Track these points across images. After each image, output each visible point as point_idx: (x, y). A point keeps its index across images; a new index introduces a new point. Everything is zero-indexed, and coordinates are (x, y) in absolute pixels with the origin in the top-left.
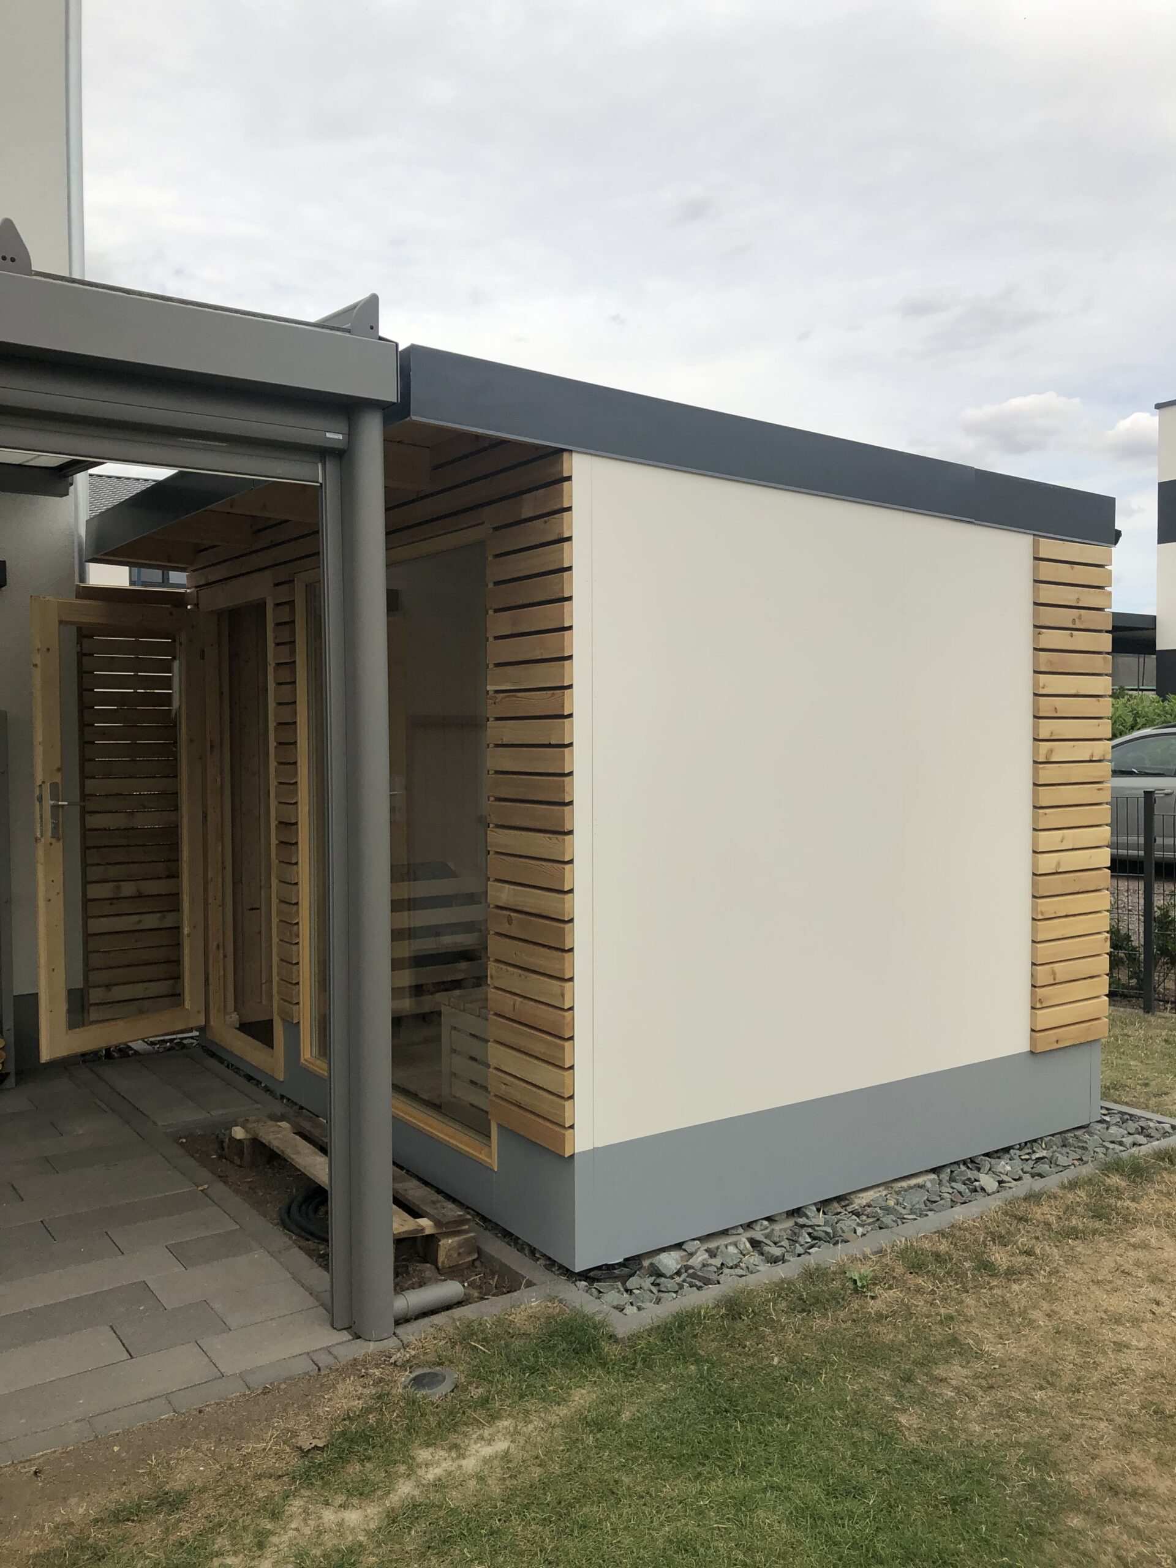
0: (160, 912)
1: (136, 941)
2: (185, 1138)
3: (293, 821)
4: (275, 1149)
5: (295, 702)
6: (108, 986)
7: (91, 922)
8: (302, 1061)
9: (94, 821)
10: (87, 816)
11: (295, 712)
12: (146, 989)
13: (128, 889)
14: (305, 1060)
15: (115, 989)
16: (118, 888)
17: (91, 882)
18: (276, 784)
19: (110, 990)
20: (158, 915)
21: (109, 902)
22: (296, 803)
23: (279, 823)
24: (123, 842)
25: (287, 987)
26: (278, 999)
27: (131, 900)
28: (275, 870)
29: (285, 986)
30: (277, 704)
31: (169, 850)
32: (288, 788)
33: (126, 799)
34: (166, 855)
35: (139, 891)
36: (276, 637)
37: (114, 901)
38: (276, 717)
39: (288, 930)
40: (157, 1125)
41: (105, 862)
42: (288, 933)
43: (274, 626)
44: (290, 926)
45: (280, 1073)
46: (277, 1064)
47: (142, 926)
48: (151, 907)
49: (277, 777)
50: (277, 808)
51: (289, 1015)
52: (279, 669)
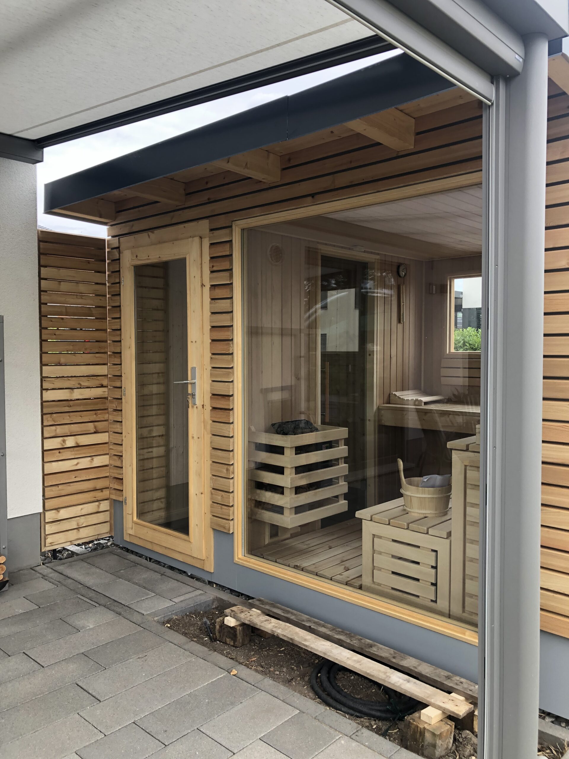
0: (90, 456)
1: (75, 477)
2: (169, 623)
3: (231, 394)
4: (281, 637)
5: (232, 312)
6: (57, 509)
7: (46, 465)
8: (236, 559)
9: (49, 396)
10: (44, 392)
11: (232, 319)
12: (82, 509)
13: (70, 442)
14: (239, 558)
15: (62, 511)
16: (64, 441)
17: (46, 438)
18: (211, 368)
19: (59, 512)
20: (90, 458)
21: (58, 451)
22: (232, 381)
23: (213, 395)
24: (67, 409)
25: (221, 508)
26: (210, 516)
27: (72, 449)
28: (209, 427)
29: (220, 507)
30: (213, 313)
31: (96, 414)
32: (222, 371)
33: (69, 380)
34: (94, 418)
35: (77, 443)
36: (213, 266)
37: (61, 451)
38: (210, 322)
39: (224, 469)
40: (143, 615)
41: (56, 424)
42: (225, 471)
43: (210, 259)
44: (226, 466)
45: (210, 567)
46: (208, 561)
47: (79, 467)
48: (84, 453)
49: (211, 363)
50: (211, 385)
51: (224, 528)
52: (215, 289)
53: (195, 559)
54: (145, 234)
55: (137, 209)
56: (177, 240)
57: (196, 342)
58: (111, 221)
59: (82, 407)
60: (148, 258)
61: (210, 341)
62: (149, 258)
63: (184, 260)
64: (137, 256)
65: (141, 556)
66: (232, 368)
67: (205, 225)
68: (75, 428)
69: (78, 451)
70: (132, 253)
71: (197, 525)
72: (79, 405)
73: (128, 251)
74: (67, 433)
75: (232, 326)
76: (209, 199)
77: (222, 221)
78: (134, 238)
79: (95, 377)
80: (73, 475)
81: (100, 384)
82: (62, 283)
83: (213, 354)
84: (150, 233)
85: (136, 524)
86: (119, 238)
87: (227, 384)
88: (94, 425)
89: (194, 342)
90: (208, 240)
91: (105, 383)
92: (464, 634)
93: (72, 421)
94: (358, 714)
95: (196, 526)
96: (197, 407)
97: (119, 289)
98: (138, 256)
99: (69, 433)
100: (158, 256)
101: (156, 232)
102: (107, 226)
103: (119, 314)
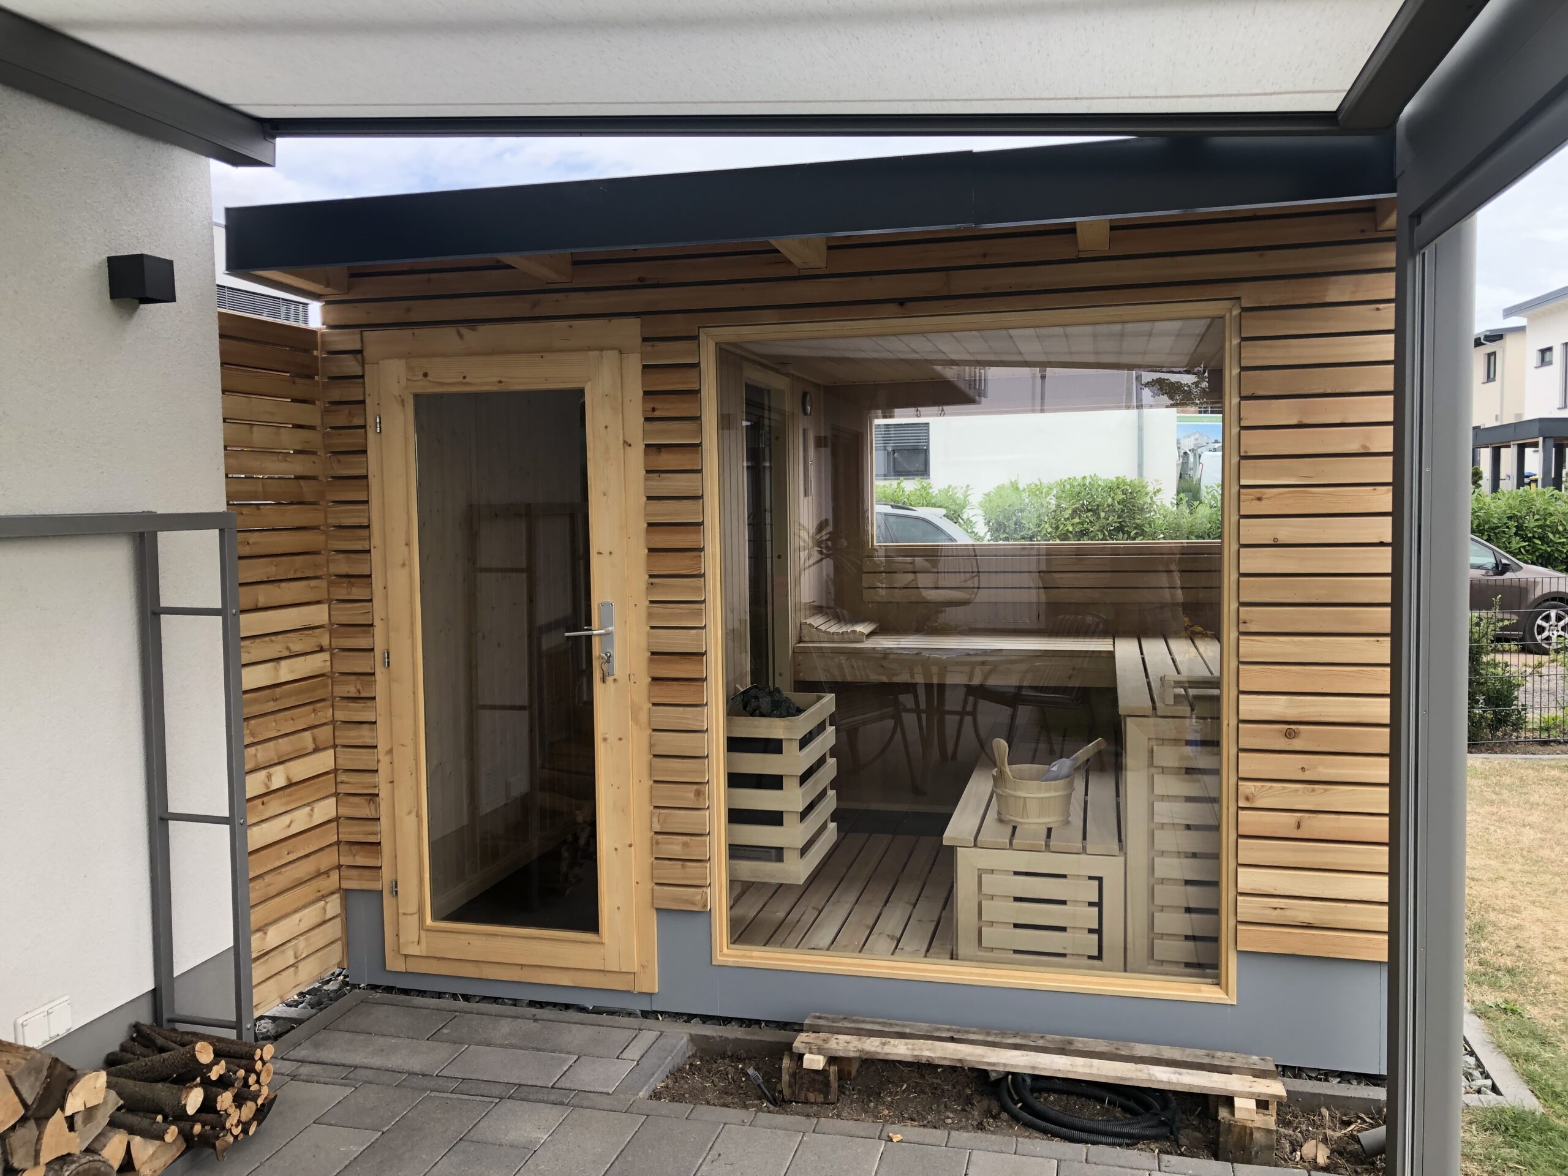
0: (307, 804)
1: (288, 854)
3: (698, 651)
5: (699, 497)
6: (263, 929)
8: (720, 958)
11: (700, 511)
12: (300, 921)
13: (278, 781)
15: (271, 931)
16: (269, 777)
18: (647, 603)
19: (266, 934)
20: (309, 808)
21: (259, 801)
22: (705, 627)
23: (653, 653)
24: (272, 706)
25: (683, 867)
26: (650, 885)
27: (281, 792)
28: (643, 717)
29: (680, 866)
30: (649, 498)
31: (314, 710)
32: (681, 608)
33: (272, 641)
34: (312, 719)
35: (288, 779)
36: (654, 410)
37: (265, 799)
38: (647, 515)
39: (691, 792)
40: (608, 1094)
41: (255, 740)
42: (692, 795)
43: (644, 395)
44: (695, 787)
45: (650, 983)
46: (645, 973)
47: (294, 830)
48: (300, 799)
49: (648, 593)
50: (649, 635)
51: (693, 903)
52: (660, 452)
53: (607, 974)
54: (450, 332)
55: (425, 276)
56: (551, 350)
57: (611, 553)
58: (336, 292)
59: (294, 698)
60: (461, 380)
61: (647, 551)
62: (468, 380)
63: (581, 392)
64: (425, 375)
65: (440, 995)
66: (704, 601)
67: (631, 329)
68: (285, 746)
69: (290, 795)
70: (410, 368)
71: (618, 908)
72: (289, 695)
73: (396, 361)
74: (272, 760)
75: (702, 523)
76: (640, 279)
77: (678, 325)
78: (413, 334)
79: (310, 632)
80: (284, 848)
81: (318, 646)
82: (255, 428)
83: (651, 576)
84: (463, 330)
85: (429, 930)
86: (362, 332)
87: (694, 631)
88: (312, 734)
89: (605, 552)
90: (639, 359)
91: (325, 641)
92: (1200, 991)
93: (280, 730)
94: (1128, 1141)
95: (616, 910)
96: (615, 680)
97: (364, 441)
98: (430, 374)
99: (276, 757)
100: (496, 379)
101: (483, 329)
102: (320, 301)
103: (366, 493)
